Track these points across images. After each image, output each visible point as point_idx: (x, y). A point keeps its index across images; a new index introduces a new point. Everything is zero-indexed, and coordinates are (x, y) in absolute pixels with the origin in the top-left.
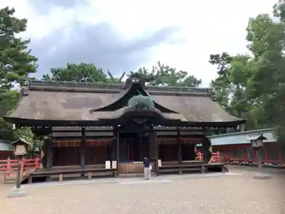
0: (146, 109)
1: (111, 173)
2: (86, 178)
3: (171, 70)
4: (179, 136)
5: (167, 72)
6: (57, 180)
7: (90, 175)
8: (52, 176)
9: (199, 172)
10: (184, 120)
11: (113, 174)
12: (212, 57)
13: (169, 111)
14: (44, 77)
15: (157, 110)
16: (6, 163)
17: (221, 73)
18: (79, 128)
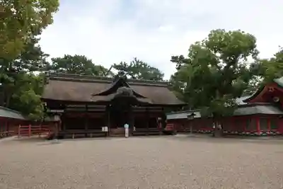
0: (128, 95)
1: (104, 134)
2: (89, 137)
3: (144, 64)
5: (141, 65)
7: (91, 135)
8: (67, 136)
10: (150, 102)
11: (105, 135)
12: (173, 58)
13: (141, 97)
15: (135, 96)
17: (178, 69)
18: (84, 106)
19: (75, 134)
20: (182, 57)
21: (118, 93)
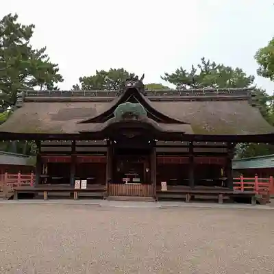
0: (134, 119)
4: (191, 153)
7: (76, 194)
14: (74, 86)
18: (70, 142)
19: (48, 191)
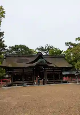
4: (53, 71)
6: (15, 86)
8: (14, 85)
9: (60, 83)
10: (54, 66)
12: (66, 43)
16: (1, 80)
20: (70, 43)
21: (38, 62)
